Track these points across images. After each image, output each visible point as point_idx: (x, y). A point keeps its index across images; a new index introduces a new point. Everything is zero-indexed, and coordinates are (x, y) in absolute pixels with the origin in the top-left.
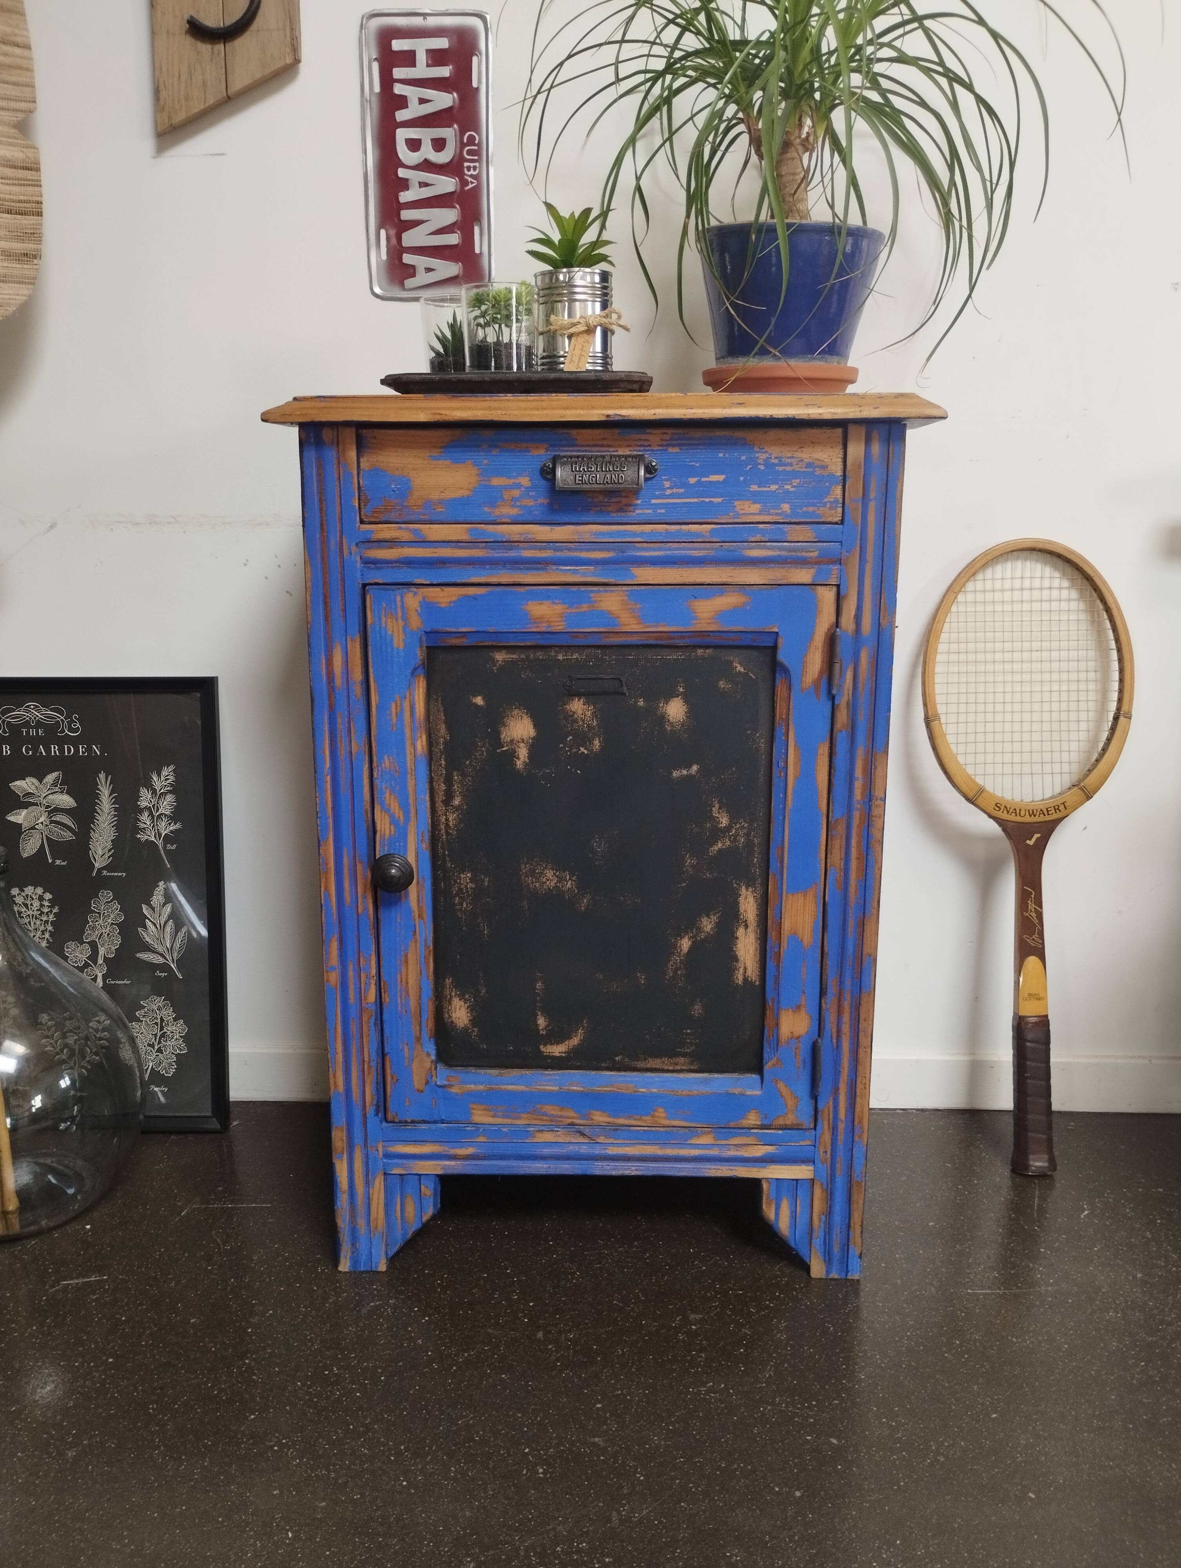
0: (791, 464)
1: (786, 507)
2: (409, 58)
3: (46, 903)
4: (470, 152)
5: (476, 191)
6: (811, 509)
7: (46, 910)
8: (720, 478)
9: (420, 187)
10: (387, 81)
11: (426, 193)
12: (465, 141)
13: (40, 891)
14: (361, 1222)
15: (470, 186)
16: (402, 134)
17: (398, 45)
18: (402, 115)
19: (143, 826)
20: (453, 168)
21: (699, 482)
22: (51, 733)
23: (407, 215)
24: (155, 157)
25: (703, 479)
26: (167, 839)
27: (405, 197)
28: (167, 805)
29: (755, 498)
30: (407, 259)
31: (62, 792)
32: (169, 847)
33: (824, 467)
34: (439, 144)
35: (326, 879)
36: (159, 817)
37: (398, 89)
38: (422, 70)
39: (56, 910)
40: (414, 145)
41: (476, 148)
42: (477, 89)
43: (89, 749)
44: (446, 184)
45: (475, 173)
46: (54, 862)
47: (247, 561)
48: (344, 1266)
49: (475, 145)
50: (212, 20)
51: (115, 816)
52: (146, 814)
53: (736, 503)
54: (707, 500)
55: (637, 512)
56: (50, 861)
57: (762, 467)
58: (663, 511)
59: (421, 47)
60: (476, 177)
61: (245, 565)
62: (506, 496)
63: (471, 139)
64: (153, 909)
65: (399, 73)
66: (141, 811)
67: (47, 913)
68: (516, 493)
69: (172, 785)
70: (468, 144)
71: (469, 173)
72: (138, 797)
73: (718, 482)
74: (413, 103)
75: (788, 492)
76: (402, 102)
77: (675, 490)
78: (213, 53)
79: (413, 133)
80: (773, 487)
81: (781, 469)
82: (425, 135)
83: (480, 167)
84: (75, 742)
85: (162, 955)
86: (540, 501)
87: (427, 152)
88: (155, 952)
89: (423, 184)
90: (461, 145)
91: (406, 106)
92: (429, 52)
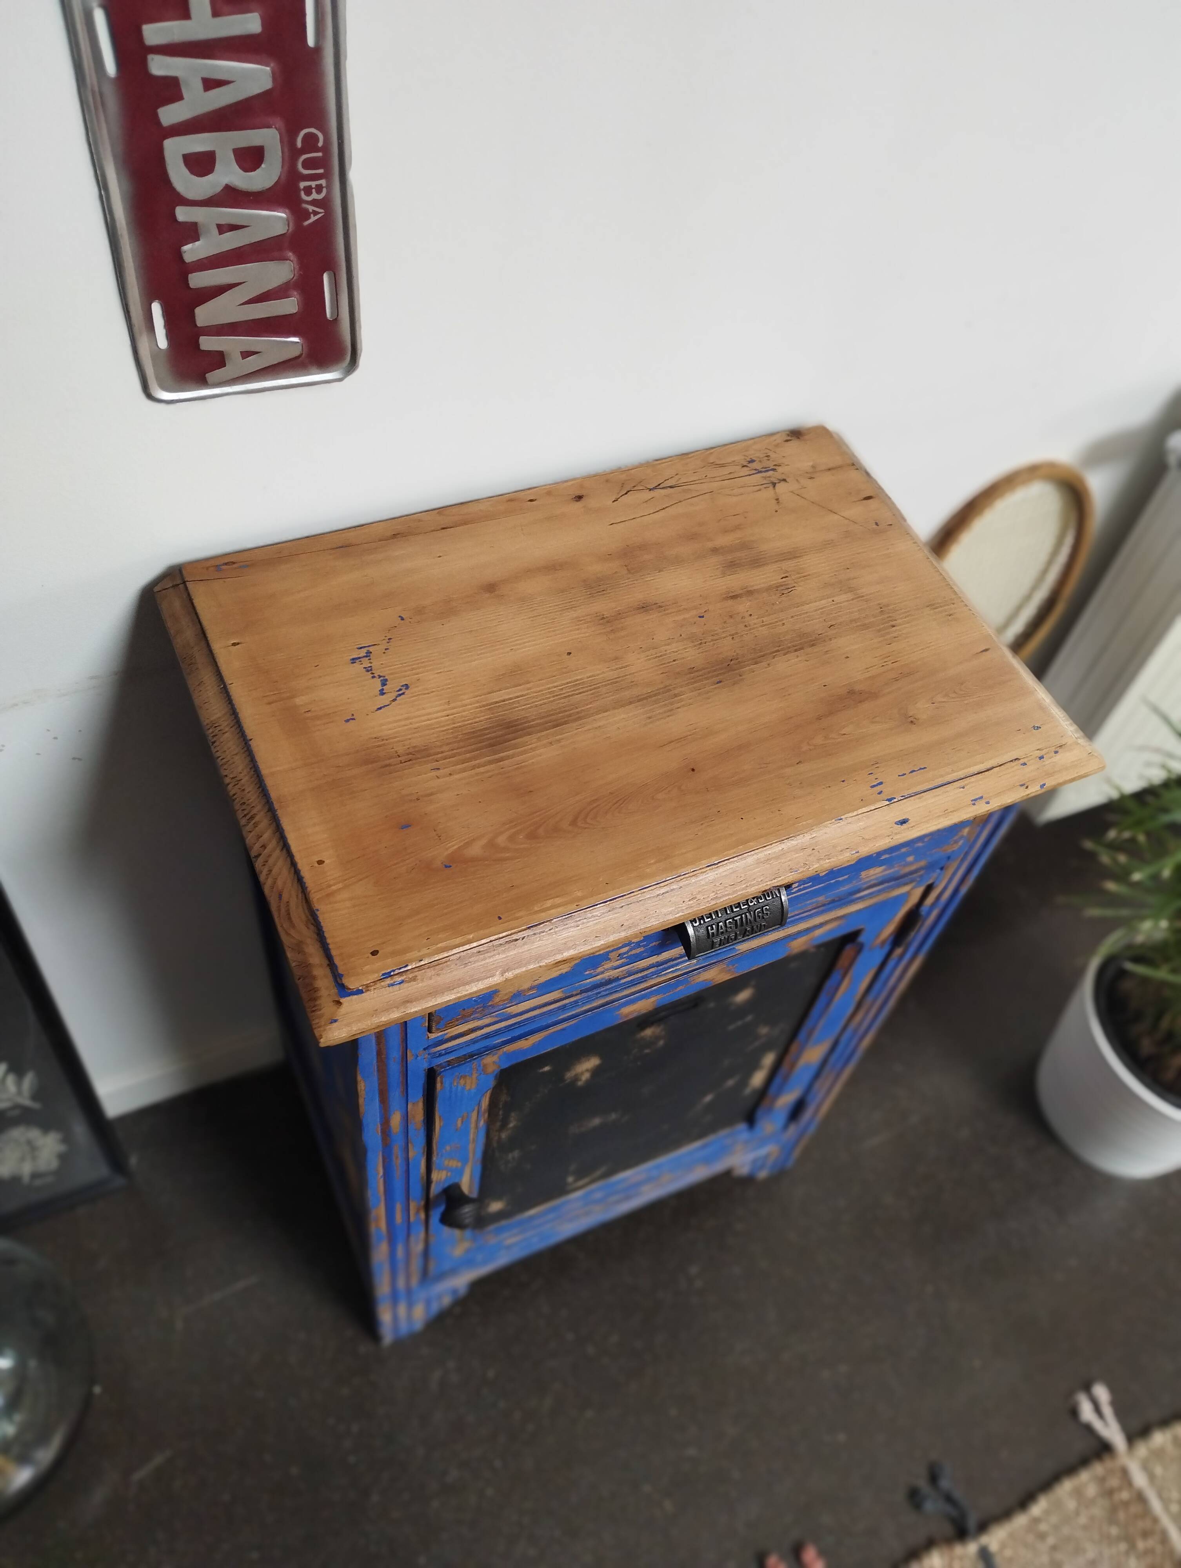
4: (307, 164)
5: (324, 229)
9: (221, 232)
10: (131, 51)
11: (232, 241)
12: (299, 144)
15: (313, 219)
16: (176, 148)
18: (170, 115)
20: (280, 194)
23: (197, 280)
27: (192, 251)
34: (250, 158)
37: (159, 66)
38: (202, 22)
40: (202, 164)
41: (320, 154)
42: (318, 50)
44: (270, 222)
45: (320, 197)
49: (317, 150)
60: (326, 204)
63: (310, 143)
65: (155, 33)
70: (303, 151)
71: (309, 199)
74: (192, 88)
76: (169, 89)
79: (198, 143)
82: (221, 143)
83: (329, 187)
87: (229, 173)
89: (222, 229)
90: (292, 153)
91: (178, 97)
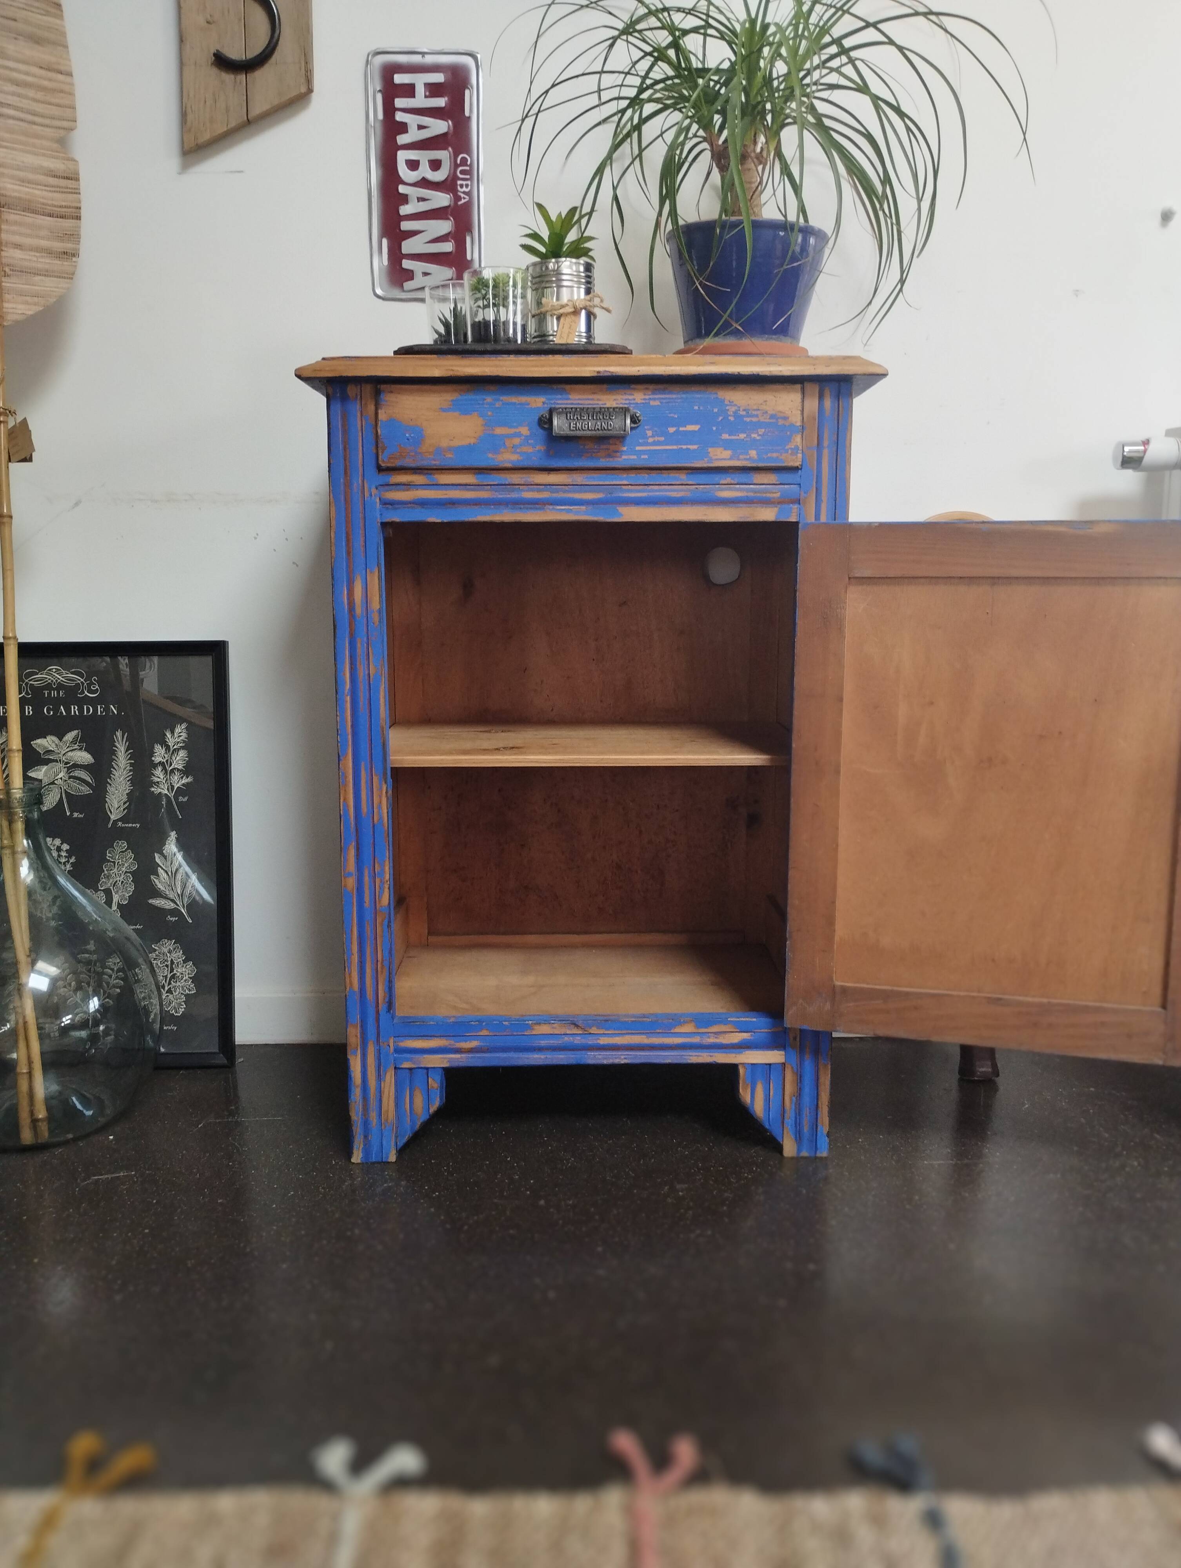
0: (757, 416)
1: (753, 453)
2: (409, 90)
3: (64, 854)
4: (462, 172)
5: (468, 206)
6: (775, 455)
7: (63, 860)
8: (696, 428)
9: (418, 201)
10: (389, 110)
11: (423, 207)
12: (459, 162)
13: (58, 842)
14: (373, 1116)
15: (463, 201)
16: (402, 156)
17: (399, 79)
18: (402, 139)
19: (156, 779)
20: (448, 185)
21: (677, 432)
22: (71, 694)
23: (406, 226)
24: (180, 174)
25: (681, 429)
26: (180, 792)
27: (405, 210)
28: (179, 760)
29: (727, 445)
30: (407, 264)
31: (81, 749)
32: (181, 799)
33: (786, 418)
34: (435, 165)
35: (345, 791)
36: (172, 771)
37: (400, 117)
38: (420, 100)
39: (73, 860)
40: (413, 165)
41: (468, 168)
42: (469, 118)
43: (107, 709)
44: (442, 199)
45: (467, 190)
46: (72, 814)
47: (257, 534)
48: (357, 1157)
49: (467, 165)
50: (235, 53)
51: (130, 771)
52: (160, 768)
53: (710, 450)
54: (684, 447)
55: (624, 457)
56: (68, 814)
57: (732, 419)
58: (646, 457)
59: (420, 81)
60: (468, 194)
61: (255, 538)
62: (508, 443)
63: (464, 162)
64: (165, 857)
65: (399, 103)
66: (155, 766)
67: (64, 863)
68: (517, 441)
69: (184, 742)
70: (461, 165)
71: (462, 190)
72: (152, 753)
73: (694, 432)
74: (413, 128)
75: (754, 439)
76: (403, 128)
77: (656, 439)
78: (235, 82)
79: (413, 155)
80: (742, 436)
81: (748, 420)
82: (424, 157)
83: (472, 185)
84: (93, 702)
85: (172, 901)
86: (538, 448)
87: (425, 171)
88: (166, 898)
89: (421, 199)
90: (454, 166)
91: (405, 132)
92: (427, 85)
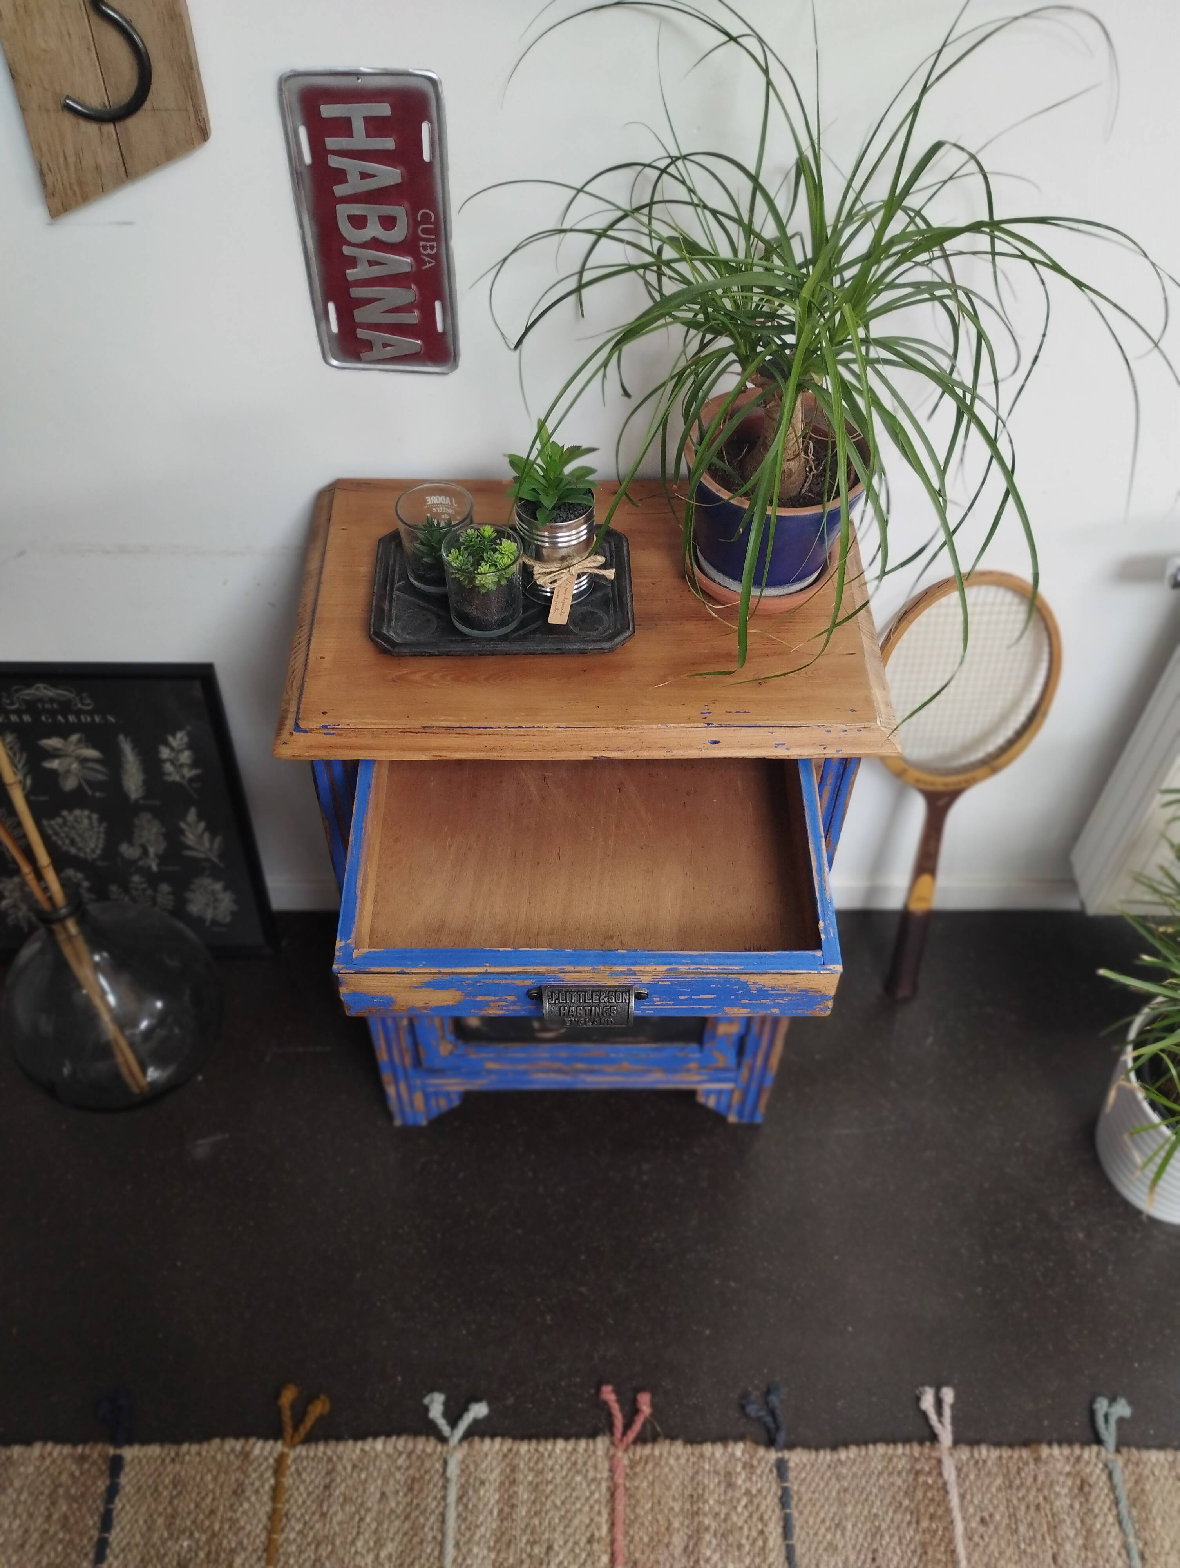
2: (343, 127)
3: (95, 820)
4: (425, 231)
5: (436, 270)
7: (96, 825)
10: (319, 151)
11: (376, 271)
12: (419, 218)
13: (87, 813)
15: (428, 265)
16: (343, 211)
17: (328, 111)
18: (340, 190)
19: (167, 771)
20: (408, 247)
23: (357, 292)
24: (48, 224)
26: (191, 780)
27: (352, 274)
28: (186, 757)
31: (88, 747)
32: (194, 785)
34: (388, 222)
36: (181, 765)
37: (334, 162)
38: (360, 140)
39: (104, 824)
40: (359, 222)
41: (432, 226)
42: (430, 164)
43: (104, 718)
44: (401, 264)
45: (433, 252)
46: (93, 794)
47: (226, 581)
49: (431, 223)
50: (95, 99)
51: (140, 764)
52: (168, 763)
56: (90, 793)
59: (358, 113)
60: (436, 257)
61: (225, 584)
63: (426, 218)
65: (332, 143)
66: (164, 761)
67: (98, 827)
69: (187, 744)
70: (422, 223)
71: (426, 253)
72: (158, 751)
74: (353, 178)
76: (340, 176)
78: (101, 132)
79: (357, 209)
82: (372, 211)
83: (438, 247)
84: (90, 713)
85: (204, 853)
87: (374, 230)
88: (197, 851)
89: (371, 263)
90: (414, 224)
91: (344, 180)
92: (367, 120)
